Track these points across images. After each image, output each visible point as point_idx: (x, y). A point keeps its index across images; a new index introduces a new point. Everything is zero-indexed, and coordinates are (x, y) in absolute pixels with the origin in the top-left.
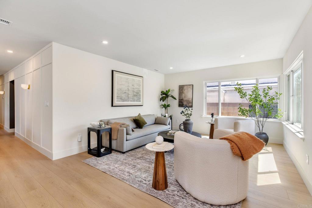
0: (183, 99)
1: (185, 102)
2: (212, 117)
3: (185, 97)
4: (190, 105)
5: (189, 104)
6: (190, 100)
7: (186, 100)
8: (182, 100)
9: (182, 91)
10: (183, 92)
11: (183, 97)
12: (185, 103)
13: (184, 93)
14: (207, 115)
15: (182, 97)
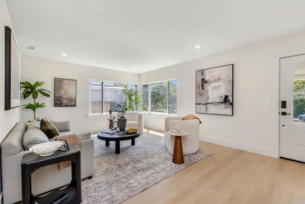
0: (62, 96)
1: (64, 100)
2: (111, 113)
3: (65, 94)
4: (73, 103)
5: (71, 103)
6: (73, 97)
7: (66, 98)
8: (60, 97)
9: (61, 86)
10: (61, 88)
11: (62, 94)
12: (65, 102)
13: (64, 89)
14: (92, 113)
15: (59, 94)
